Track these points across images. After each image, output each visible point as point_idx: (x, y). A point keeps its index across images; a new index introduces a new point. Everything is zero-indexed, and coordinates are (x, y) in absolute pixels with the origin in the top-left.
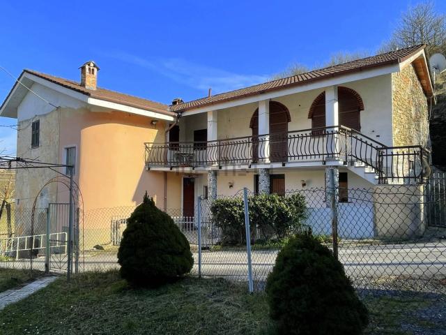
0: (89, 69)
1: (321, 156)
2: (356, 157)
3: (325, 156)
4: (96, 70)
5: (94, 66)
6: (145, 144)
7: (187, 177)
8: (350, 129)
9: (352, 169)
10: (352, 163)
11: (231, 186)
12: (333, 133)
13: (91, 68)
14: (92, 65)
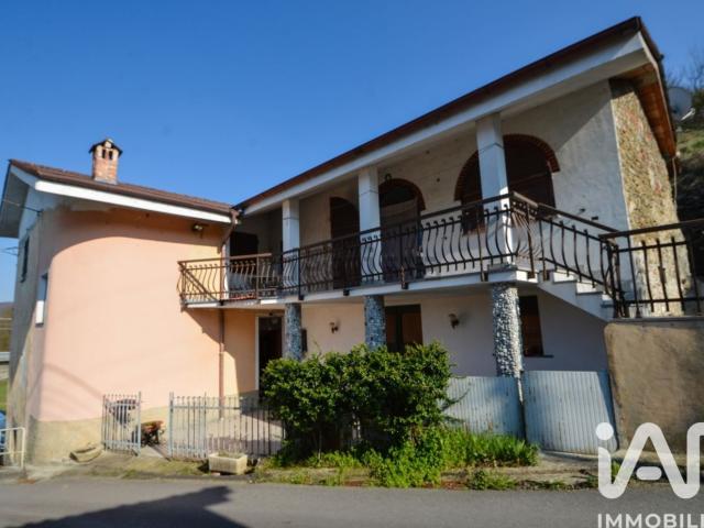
0: (104, 152)
1: (477, 263)
2: (554, 262)
3: (486, 262)
4: (115, 153)
5: (113, 147)
6: (180, 263)
7: (267, 315)
8: (535, 205)
9: (547, 286)
10: (547, 275)
11: (335, 329)
12: (498, 213)
13: (108, 150)
14: (108, 145)
